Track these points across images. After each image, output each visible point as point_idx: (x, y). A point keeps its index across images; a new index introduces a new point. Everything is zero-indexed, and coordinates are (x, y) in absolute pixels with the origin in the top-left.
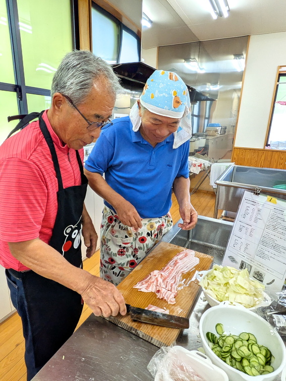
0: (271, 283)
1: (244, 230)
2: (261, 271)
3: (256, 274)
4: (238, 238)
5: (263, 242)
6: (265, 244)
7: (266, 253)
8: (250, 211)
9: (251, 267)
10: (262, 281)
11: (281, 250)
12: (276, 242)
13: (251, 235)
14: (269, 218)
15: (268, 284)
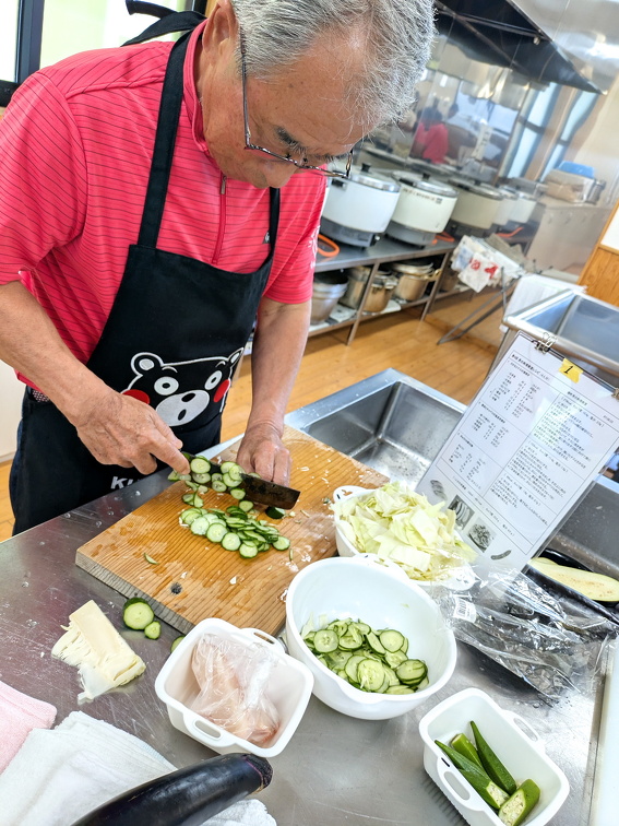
0: (500, 557)
1: (485, 427)
2: (490, 527)
3: (476, 530)
4: (464, 444)
5: (518, 465)
6: (519, 469)
7: (514, 489)
8: (513, 387)
9: (472, 513)
10: (483, 549)
11: (549, 489)
12: (543, 470)
13: (495, 443)
14: (549, 412)
15: (494, 558)
